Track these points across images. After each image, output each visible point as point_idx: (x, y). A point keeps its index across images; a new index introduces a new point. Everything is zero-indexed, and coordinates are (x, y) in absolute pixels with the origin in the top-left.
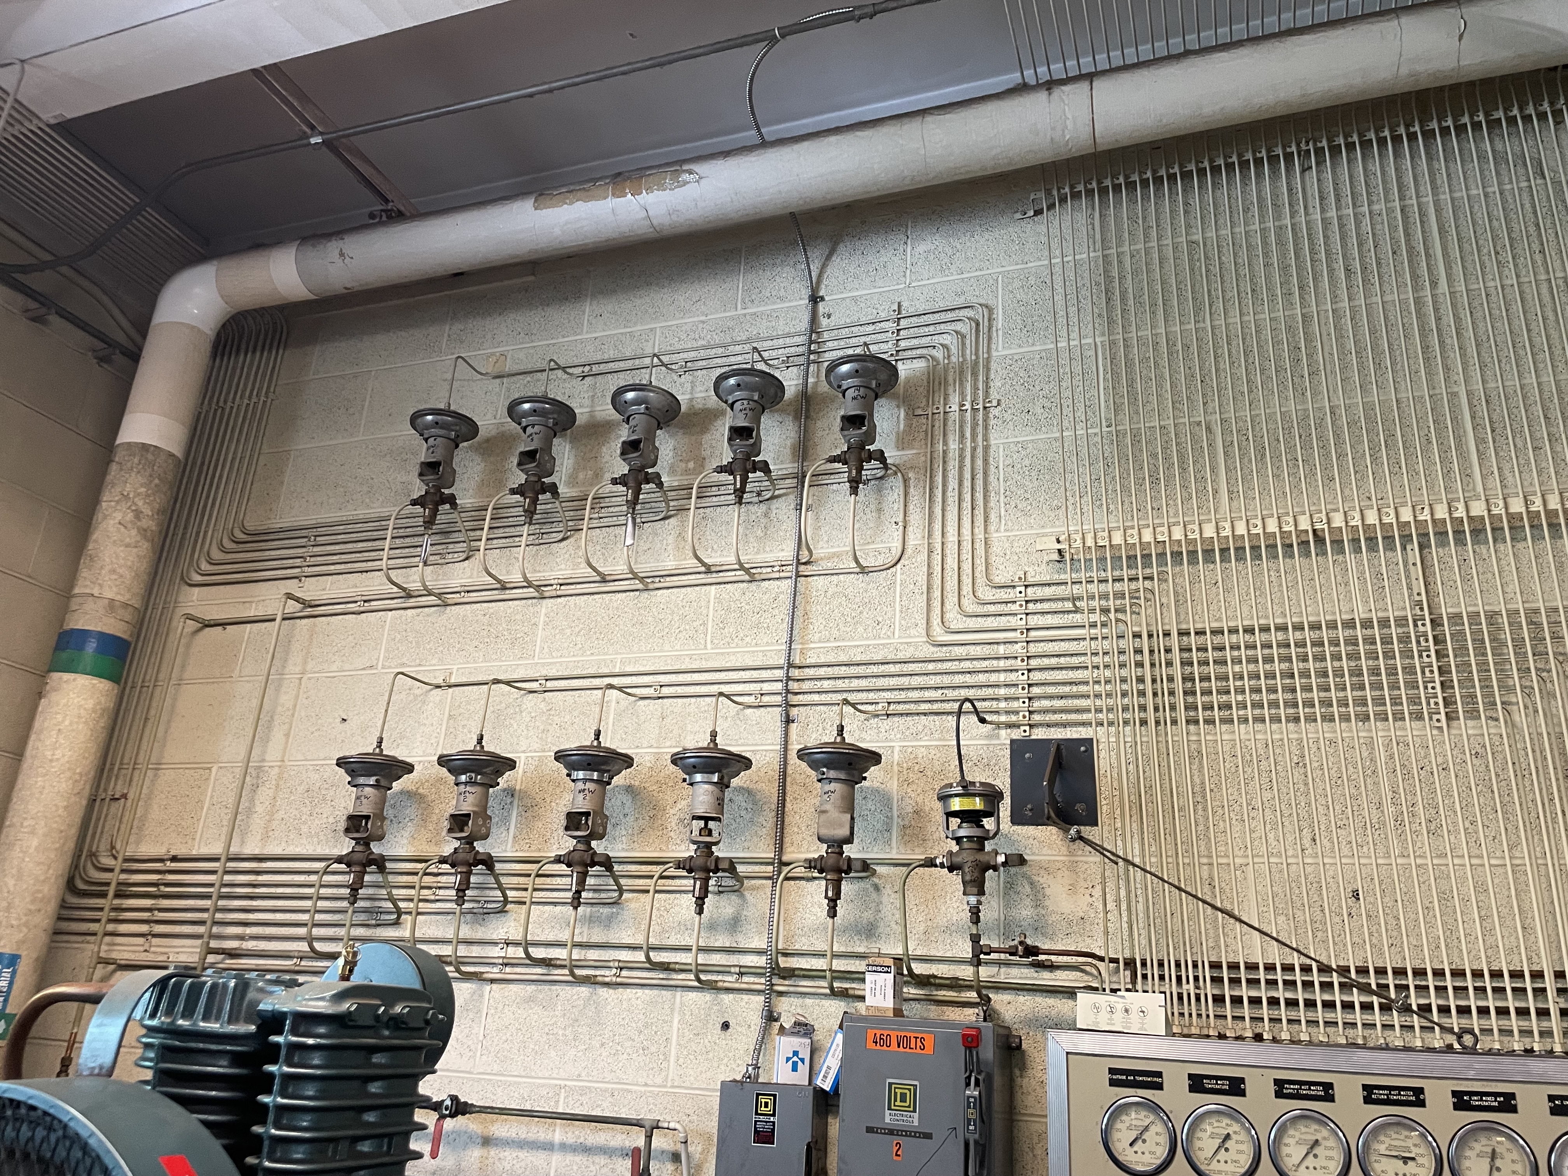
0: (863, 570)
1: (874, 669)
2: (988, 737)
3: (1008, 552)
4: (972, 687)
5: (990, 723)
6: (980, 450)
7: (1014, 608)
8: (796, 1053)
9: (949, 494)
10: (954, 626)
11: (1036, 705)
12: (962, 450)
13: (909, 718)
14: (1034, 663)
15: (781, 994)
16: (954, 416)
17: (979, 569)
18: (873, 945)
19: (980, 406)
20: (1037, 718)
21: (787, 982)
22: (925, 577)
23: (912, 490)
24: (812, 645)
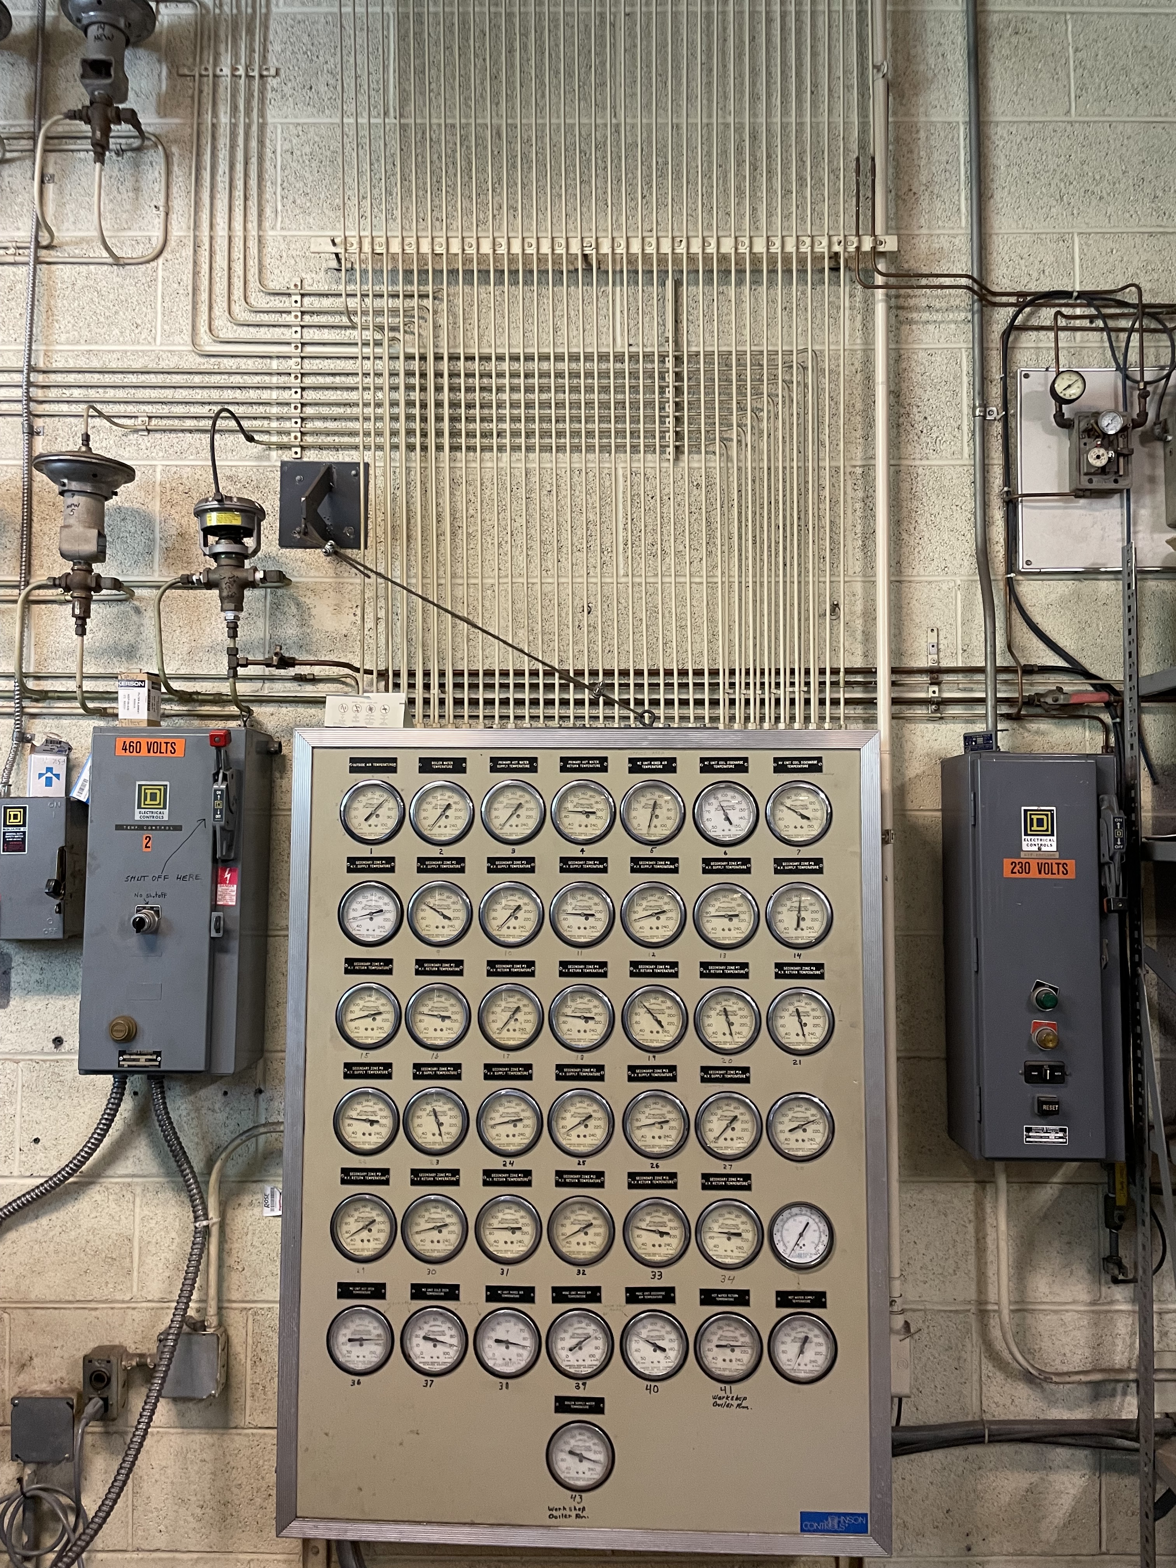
0: (118, 262)
1: (133, 379)
2: (259, 458)
3: (284, 255)
4: (243, 404)
5: (258, 442)
6: (255, 128)
7: (289, 319)
8: (49, 770)
9: (219, 179)
10: (223, 335)
11: (309, 425)
12: (234, 127)
13: (173, 435)
14: (308, 381)
15: (34, 716)
16: (226, 81)
17: (252, 270)
18: (134, 666)
19: (256, 74)
20: (309, 439)
21: (40, 705)
22: (191, 276)
23: (176, 168)
24: (59, 347)
